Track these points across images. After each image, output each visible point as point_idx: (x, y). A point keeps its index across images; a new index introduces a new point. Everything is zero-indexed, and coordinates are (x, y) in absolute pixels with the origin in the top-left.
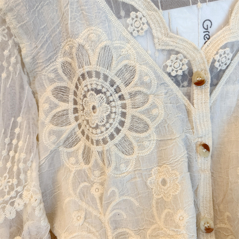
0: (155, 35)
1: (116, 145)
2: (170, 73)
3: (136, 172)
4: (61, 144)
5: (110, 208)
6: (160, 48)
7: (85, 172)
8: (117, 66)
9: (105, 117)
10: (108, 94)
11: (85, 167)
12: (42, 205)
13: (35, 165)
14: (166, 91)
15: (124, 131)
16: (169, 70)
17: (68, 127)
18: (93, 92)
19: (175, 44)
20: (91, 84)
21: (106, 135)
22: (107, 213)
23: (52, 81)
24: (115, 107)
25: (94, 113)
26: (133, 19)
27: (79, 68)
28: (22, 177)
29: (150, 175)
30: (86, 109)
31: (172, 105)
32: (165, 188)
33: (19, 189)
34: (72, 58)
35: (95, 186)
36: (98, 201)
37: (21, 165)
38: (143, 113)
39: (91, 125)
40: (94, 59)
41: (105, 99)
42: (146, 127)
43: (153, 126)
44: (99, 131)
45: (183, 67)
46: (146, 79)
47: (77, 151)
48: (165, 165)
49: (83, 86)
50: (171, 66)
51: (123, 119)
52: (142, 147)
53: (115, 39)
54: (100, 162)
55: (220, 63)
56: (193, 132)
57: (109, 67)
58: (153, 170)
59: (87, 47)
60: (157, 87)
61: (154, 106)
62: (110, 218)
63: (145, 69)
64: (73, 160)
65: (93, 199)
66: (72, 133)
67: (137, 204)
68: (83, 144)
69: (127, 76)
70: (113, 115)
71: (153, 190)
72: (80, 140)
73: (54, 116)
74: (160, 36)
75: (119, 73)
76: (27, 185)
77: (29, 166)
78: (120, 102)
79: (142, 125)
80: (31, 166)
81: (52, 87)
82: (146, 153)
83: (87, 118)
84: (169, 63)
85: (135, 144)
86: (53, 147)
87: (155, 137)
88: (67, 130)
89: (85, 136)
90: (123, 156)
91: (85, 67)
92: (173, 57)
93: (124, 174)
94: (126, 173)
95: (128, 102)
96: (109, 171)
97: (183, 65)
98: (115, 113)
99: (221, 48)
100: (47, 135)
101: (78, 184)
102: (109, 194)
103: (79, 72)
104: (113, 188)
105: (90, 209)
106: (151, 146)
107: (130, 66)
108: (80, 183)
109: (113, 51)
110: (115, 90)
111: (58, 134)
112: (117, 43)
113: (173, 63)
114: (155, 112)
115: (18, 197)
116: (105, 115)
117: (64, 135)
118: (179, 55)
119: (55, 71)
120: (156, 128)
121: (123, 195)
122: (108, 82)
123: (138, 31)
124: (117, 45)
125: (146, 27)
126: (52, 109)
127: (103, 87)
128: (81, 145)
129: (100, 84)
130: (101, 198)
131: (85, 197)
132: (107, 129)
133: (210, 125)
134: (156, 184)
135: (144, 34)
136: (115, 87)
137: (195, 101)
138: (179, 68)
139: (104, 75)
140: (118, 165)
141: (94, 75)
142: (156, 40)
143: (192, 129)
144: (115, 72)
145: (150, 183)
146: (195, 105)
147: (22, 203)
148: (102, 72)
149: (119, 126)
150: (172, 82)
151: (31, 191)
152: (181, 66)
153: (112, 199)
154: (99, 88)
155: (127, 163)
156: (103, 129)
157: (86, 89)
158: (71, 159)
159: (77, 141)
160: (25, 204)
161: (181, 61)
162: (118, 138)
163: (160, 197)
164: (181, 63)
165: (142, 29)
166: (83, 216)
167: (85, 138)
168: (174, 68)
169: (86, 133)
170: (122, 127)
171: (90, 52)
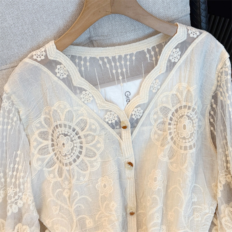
0: (97, 102)
1: (77, 166)
2: (108, 122)
3: (89, 181)
4: (44, 166)
5: (74, 203)
6: (101, 109)
7: (59, 182)
8: (76, 121)
9: (70, 149)
10: (72, 136)
11: (60, 179)
12: (34, 204)
13: (29, 180)
14: (106, 133)
15: (82, 157)
16: (107, 120)
17: (48, 155)
18: (63, 136)
19: (108, 107)
20: (62, 131)
21: (71, 160)
22: (73, 206)
23: (38, 128)
24: (76, 143)
25: (64, 147)
26: (84, 95)
27: (54, 122)
28: (22, 187)
29: (97, 182)
30: (59, 144)
31: (109, 140)
32: (106, 189)
33: (20, 194)
34: (50, 116)
35: (66, 191)
37: (21, 180)
38: (92, 146)
39: (62, 154)
40: (63, 117)
41: (70, 139)
42: (95, 154)
43: (98, 153)
44: (67, 158)
45: (115, 118)
46: (93, 127)
47: (54, 170)
48: (105, 176)
49: (57, 132)
50: (108, 118)
51: (81, 150)
52: (92, 166)
53: (74, 106)
54: (68, 176)
55: (136, 115)
56: (123, 156)
57: (72, 121)
58: (99, 179)
59: (58, 111)
60: (100, 131)
61: (98, 142)
62: (75, 209)
63: (93, 121)
64: (52, 176)
65: (65, 198)
66: (51, 159)
67: (90, 200)
68: (58, 166)
69: (82, 125)
70: (75, 148)
71: (99, 191)
72: (56, 163)
73: (40, 149)
74: (100, 103)
75: (78, 124)
76: (25, 191)
77: (26, 180)
78: (79, 140)
79: (92, 153)
80: (27, 181)
81: (38, 132)
82: (95, 169)
83: (60, 150)
84: (106, 116)
85: (88, 164)
86: (40, 168)
87: (99, 160)
88: (48, 157)
89: (59, 160)
90: (82, 172)
91: (58, 122)
92: (109, 113)
93: (82, 183)
95: (83, 140)
96: (74, 181)
97: (115, 117)
98: (76, 146)
99: (136, 107)
100: (36, 161)
101: (55, 190)
102: (73, 195)
103: (55, 124)
104: (76, 191)
105: (63, 205)
106: (97, 165)
107: (84, 120)
108: (56, 189)
109: (74, 112)
110: (76, 133)
111: (43, 160)
112: (76, 108)
113: (109, 117)
114: (99, 146)
115: (19, 199)
116: (70, 148)
117: (46, 161)
118: (112, 112)
119: (40, 123)
120: (100, 154)
121: (82, 195)
122: (71, 129)
123: (87, 101)
124: (76, 109)
125: (91, 99)
126: (38, 145)
127: (68, 132)
128: (57, 166)
129: (66, 131)
130: (69, 198)
131: (60, 197)
132: (72, 156)
133: (133, 151)
134: (101, 187)
135: (91, 102)
136: (75, 132)
137: (123, 138)
138: (113, 119)
139: (69, 125)
140: (78, 177)
141: (63, 126)
142: (98, 105)
143: (122, 154)
144: (75, 123)
145: (97, 187)
146: (123, 140)
147: (22, 203)
148: (67, 124)
149: (79, 154)
150: (109, 127)
151: (27, 195)
152: (114, 118)
153: (75, 197)
154: (66, 133)
155: (84, 176)
156: (69, 156)
157: (58, 134)
158: (51, 175)
159: (54, 163)
160: (24, 203)
161: (113, 115)
162: (78, 161)
163: (103, 194)
164: (113, 116)
165: (89, 100)
166: (58, 209)
167: (59, 162)
168: (110, 119)
169: (59, 159)
170: (81, 155)
171: (60, 114)
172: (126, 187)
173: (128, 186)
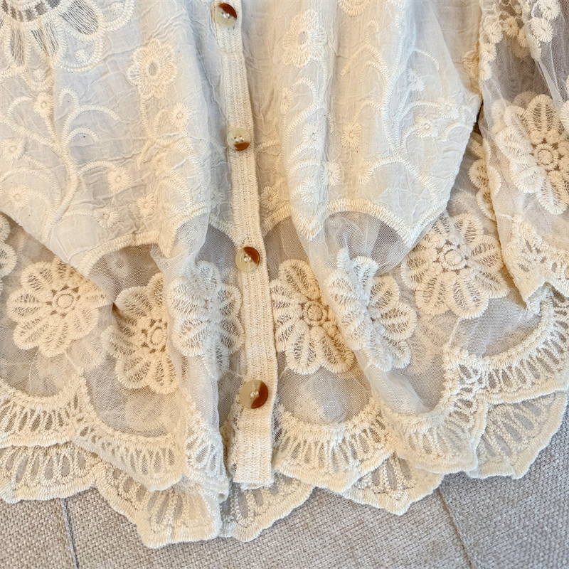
1: (63, 16)
3: (107, 62)
7: (19, 79)
22: (64, 137)
29: (131, 62)
32: (155, 77)
36: (48, 122)
48: (152, 40)
52: (110, 16)
58: (135, 53)
62: (70, 144)
65: (39, 120)
68: (9, 29)
71: (139, 87)
85: (98, 11)
89: (9, 11)
90: (80, 36)
93: (86, 69)
94: (89, 67)
96: (56, 61)
101: (10, 100)
102: (61, 102)
105: (35, 137)
108: (12, 98)
121: (88, 102)
131: (25, 118)
134: (143, 76)
140: (71, 51)
145: (131, 76)
153: (67, 110)
155: (89, 47)
162: (66, 3)
163: (150, 95)
166: (20, 147)
167: (9, 16)
172: (220, 76)
173: (226, 73)
